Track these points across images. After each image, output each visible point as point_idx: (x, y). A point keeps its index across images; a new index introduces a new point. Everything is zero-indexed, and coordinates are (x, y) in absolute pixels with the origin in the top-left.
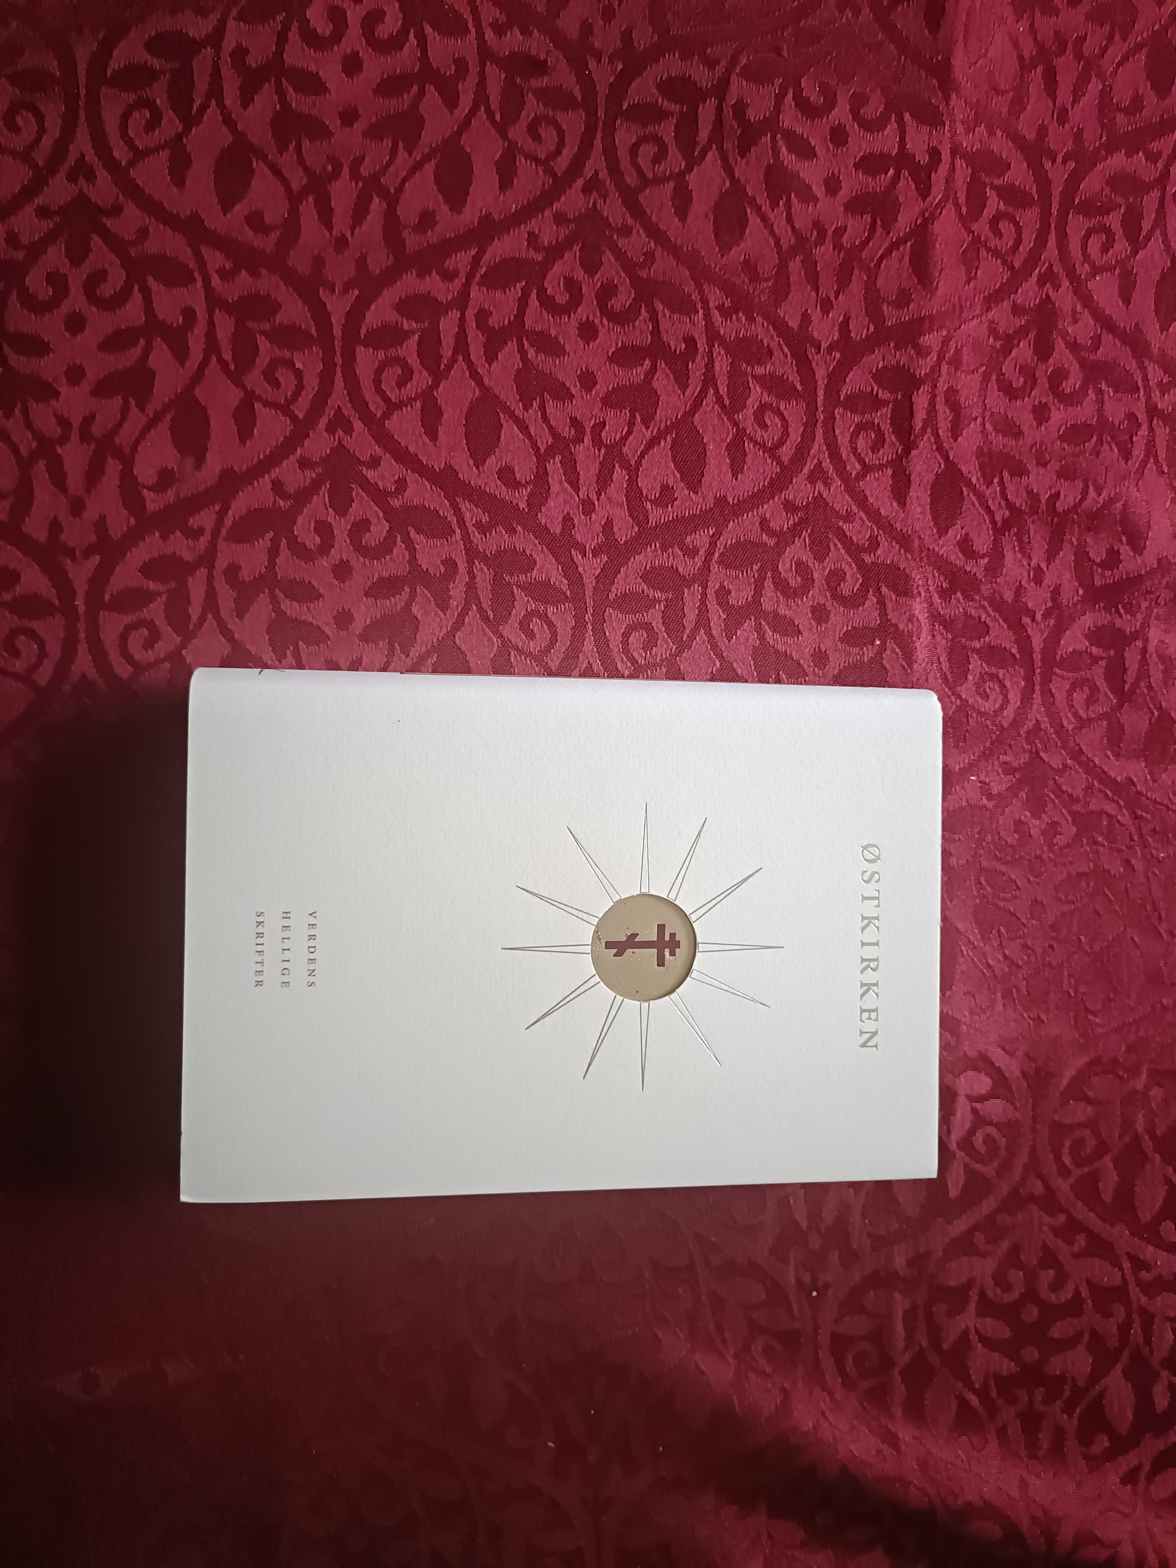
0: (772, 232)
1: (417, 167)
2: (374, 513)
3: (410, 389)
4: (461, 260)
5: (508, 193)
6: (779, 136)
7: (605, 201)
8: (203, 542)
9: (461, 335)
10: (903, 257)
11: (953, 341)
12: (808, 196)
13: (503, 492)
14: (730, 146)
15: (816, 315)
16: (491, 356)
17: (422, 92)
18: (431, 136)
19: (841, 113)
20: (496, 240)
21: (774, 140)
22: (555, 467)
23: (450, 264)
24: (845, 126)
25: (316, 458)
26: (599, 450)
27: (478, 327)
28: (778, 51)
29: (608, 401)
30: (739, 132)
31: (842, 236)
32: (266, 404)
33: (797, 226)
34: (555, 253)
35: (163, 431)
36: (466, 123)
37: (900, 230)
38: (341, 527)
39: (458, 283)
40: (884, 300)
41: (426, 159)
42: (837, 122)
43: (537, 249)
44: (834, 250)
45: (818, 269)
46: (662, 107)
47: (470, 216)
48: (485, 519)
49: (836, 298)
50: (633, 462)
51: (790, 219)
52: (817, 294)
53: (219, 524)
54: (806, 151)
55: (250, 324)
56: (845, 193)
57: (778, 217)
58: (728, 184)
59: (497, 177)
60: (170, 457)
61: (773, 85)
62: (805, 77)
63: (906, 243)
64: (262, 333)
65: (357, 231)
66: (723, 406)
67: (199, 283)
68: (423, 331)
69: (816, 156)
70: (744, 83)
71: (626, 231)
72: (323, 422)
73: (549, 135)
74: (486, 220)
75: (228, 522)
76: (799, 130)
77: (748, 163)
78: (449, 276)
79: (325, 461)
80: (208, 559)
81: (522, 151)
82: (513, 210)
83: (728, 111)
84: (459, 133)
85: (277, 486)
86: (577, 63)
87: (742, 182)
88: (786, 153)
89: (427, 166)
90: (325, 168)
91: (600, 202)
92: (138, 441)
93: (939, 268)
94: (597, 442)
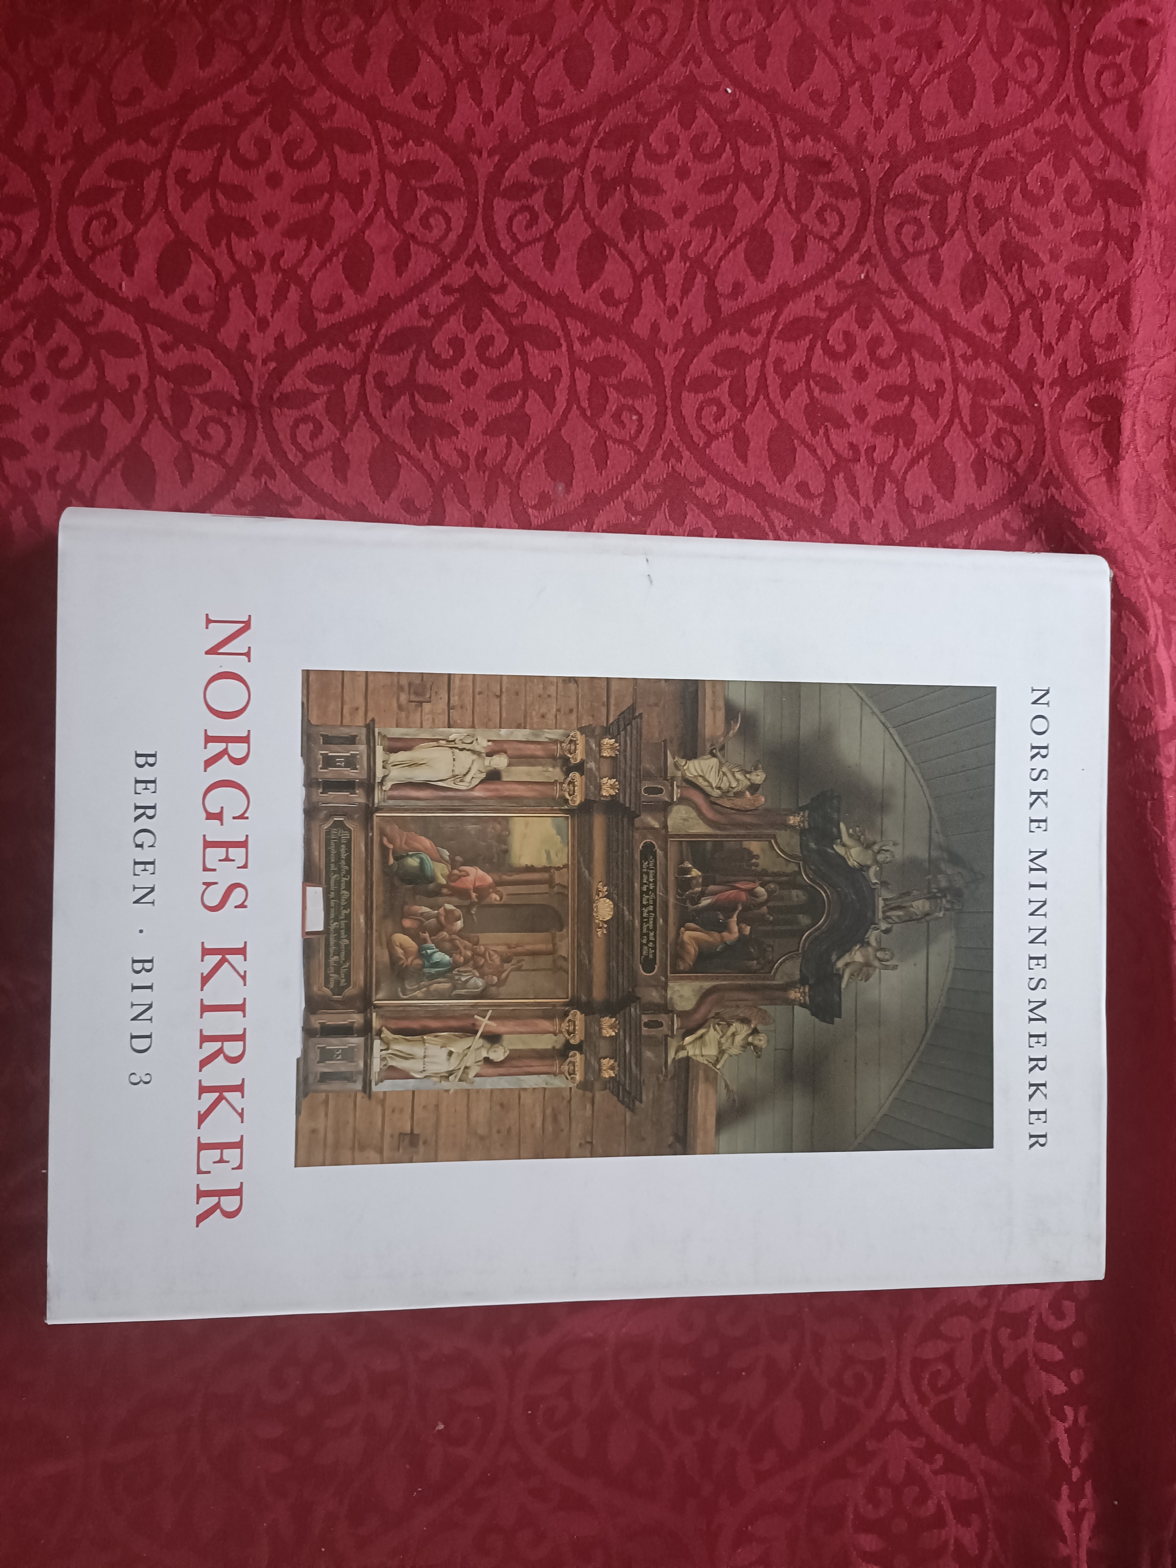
1: (732, 246)
4: (764, 320)
5: (800, 266)
9: (763, 378)
17: (736, 188)
23: (755, 323)
27: (775, 371)
34: (835, 312)
36: (769, 212)
39: (760, 338)
41: (738, 240)
47: (771, 284)
78: (754, 333)
81: (811, 232)
86: (854, 161)
89: (738, 246)
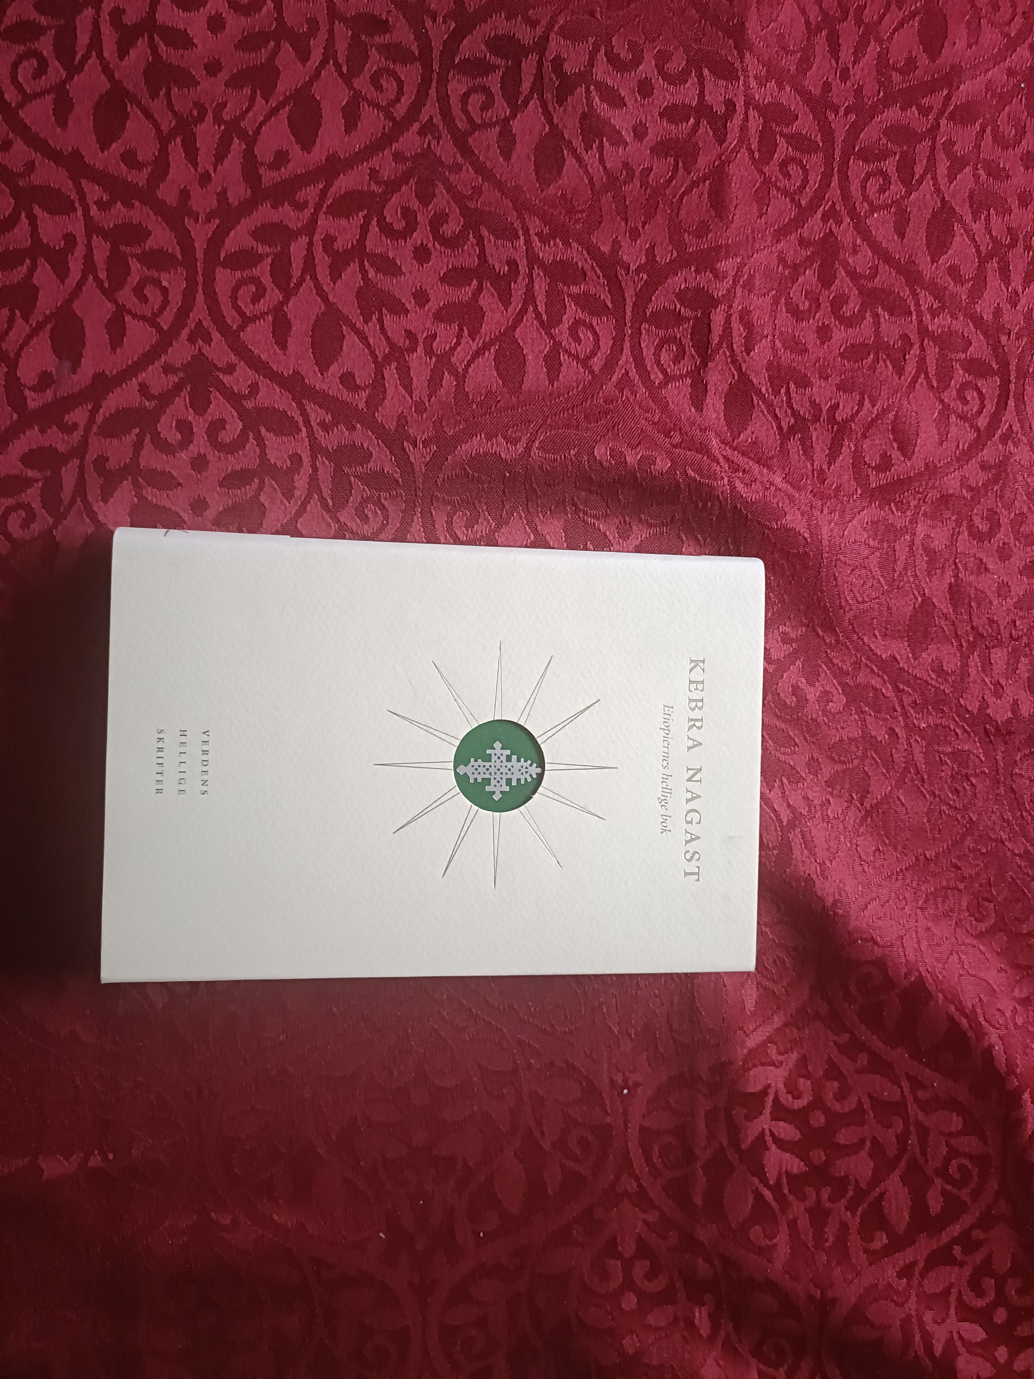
0: (587, 172)
2: (230, 413)
3: (263, 306)
6: (592, 87)
7: (438, 143)
8: (76, 437)
10: (702, 194)
11: (747, 267)
12: (618, 140)
13: (345, 395)
14: (549, 96)
15: (625, 242)
16: (335, 275)
18: (285, 85)
19: (647, 68)
20: (341, 175)
21: (588, 91)
22: (391, 372)
24: (651, 80)
25: (178, 364)
26: (430, 358)
28: (592, 14)
29: (439, 317)
30: (557, 83)
31: (648, 176)
32: (135, 316)
33: (608, 165)
35: (43, 341)
37: (698, 171)
38: (200, 426)
40: (685, 231)
42: (644, 75)
43: (378, 183)
44: (641, 187)
45: (627, 203)
46: (489, 61)
48: (328, 418)
49: (643, 228)
50: (460, 370)
51: (602, 160)
52: (626, 224)
53: (92, 420)
54: (617, 101)
55: (123, 248)
56: (651, 136)
57: (591, 158)
58: (547, 129)
59: (343, 121)
60: (49, 362)
61: (587, 42)
62: (616, 36)
63: (704, 181)
64: (133, 256)
65: (219, 167)
66: (542, 323)
67: (80, 213)
68: (275, 255)
69: (625, 105)
70: (562, 40)
71: (457, 168)
72: (185, 333)
73: (390, 86)
74: (332, 158)
75: (99, 419)
76: (610, 82)
77: (565, 111)
79: (186, 367)
80: (80, 451)
82: (357, 150)
83: (547, 65)
84: (310, 83)
85: (143, 388)
87: (560, 127)
88: (599, 102)
90: (191, 112)
91: (434, 143)
92: (22, 347)
93: (734, 204)
94: (429, 352)
